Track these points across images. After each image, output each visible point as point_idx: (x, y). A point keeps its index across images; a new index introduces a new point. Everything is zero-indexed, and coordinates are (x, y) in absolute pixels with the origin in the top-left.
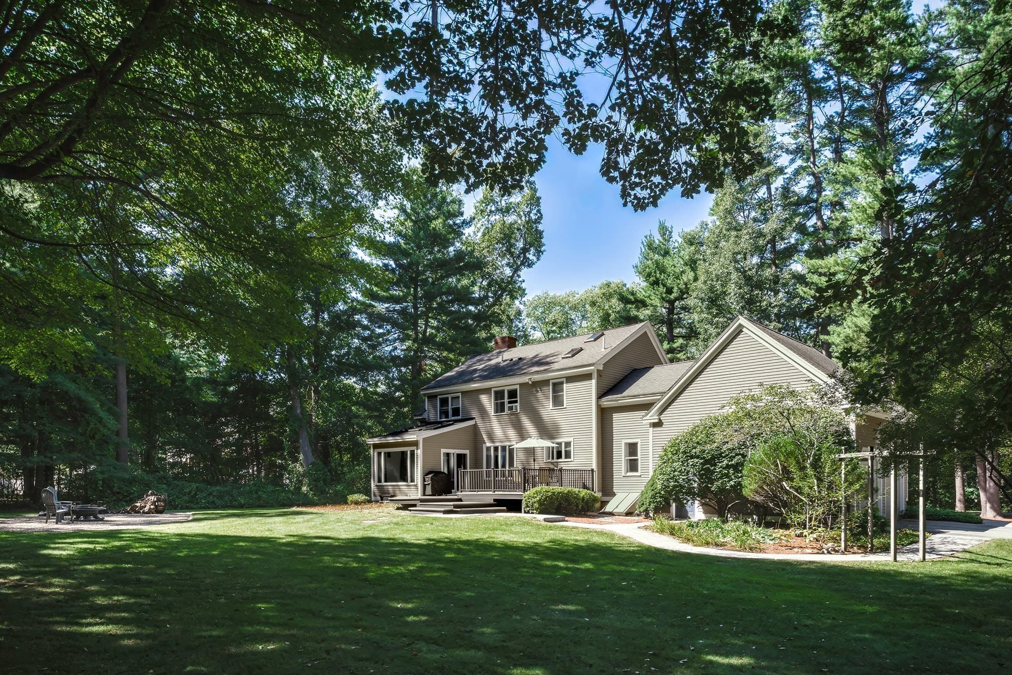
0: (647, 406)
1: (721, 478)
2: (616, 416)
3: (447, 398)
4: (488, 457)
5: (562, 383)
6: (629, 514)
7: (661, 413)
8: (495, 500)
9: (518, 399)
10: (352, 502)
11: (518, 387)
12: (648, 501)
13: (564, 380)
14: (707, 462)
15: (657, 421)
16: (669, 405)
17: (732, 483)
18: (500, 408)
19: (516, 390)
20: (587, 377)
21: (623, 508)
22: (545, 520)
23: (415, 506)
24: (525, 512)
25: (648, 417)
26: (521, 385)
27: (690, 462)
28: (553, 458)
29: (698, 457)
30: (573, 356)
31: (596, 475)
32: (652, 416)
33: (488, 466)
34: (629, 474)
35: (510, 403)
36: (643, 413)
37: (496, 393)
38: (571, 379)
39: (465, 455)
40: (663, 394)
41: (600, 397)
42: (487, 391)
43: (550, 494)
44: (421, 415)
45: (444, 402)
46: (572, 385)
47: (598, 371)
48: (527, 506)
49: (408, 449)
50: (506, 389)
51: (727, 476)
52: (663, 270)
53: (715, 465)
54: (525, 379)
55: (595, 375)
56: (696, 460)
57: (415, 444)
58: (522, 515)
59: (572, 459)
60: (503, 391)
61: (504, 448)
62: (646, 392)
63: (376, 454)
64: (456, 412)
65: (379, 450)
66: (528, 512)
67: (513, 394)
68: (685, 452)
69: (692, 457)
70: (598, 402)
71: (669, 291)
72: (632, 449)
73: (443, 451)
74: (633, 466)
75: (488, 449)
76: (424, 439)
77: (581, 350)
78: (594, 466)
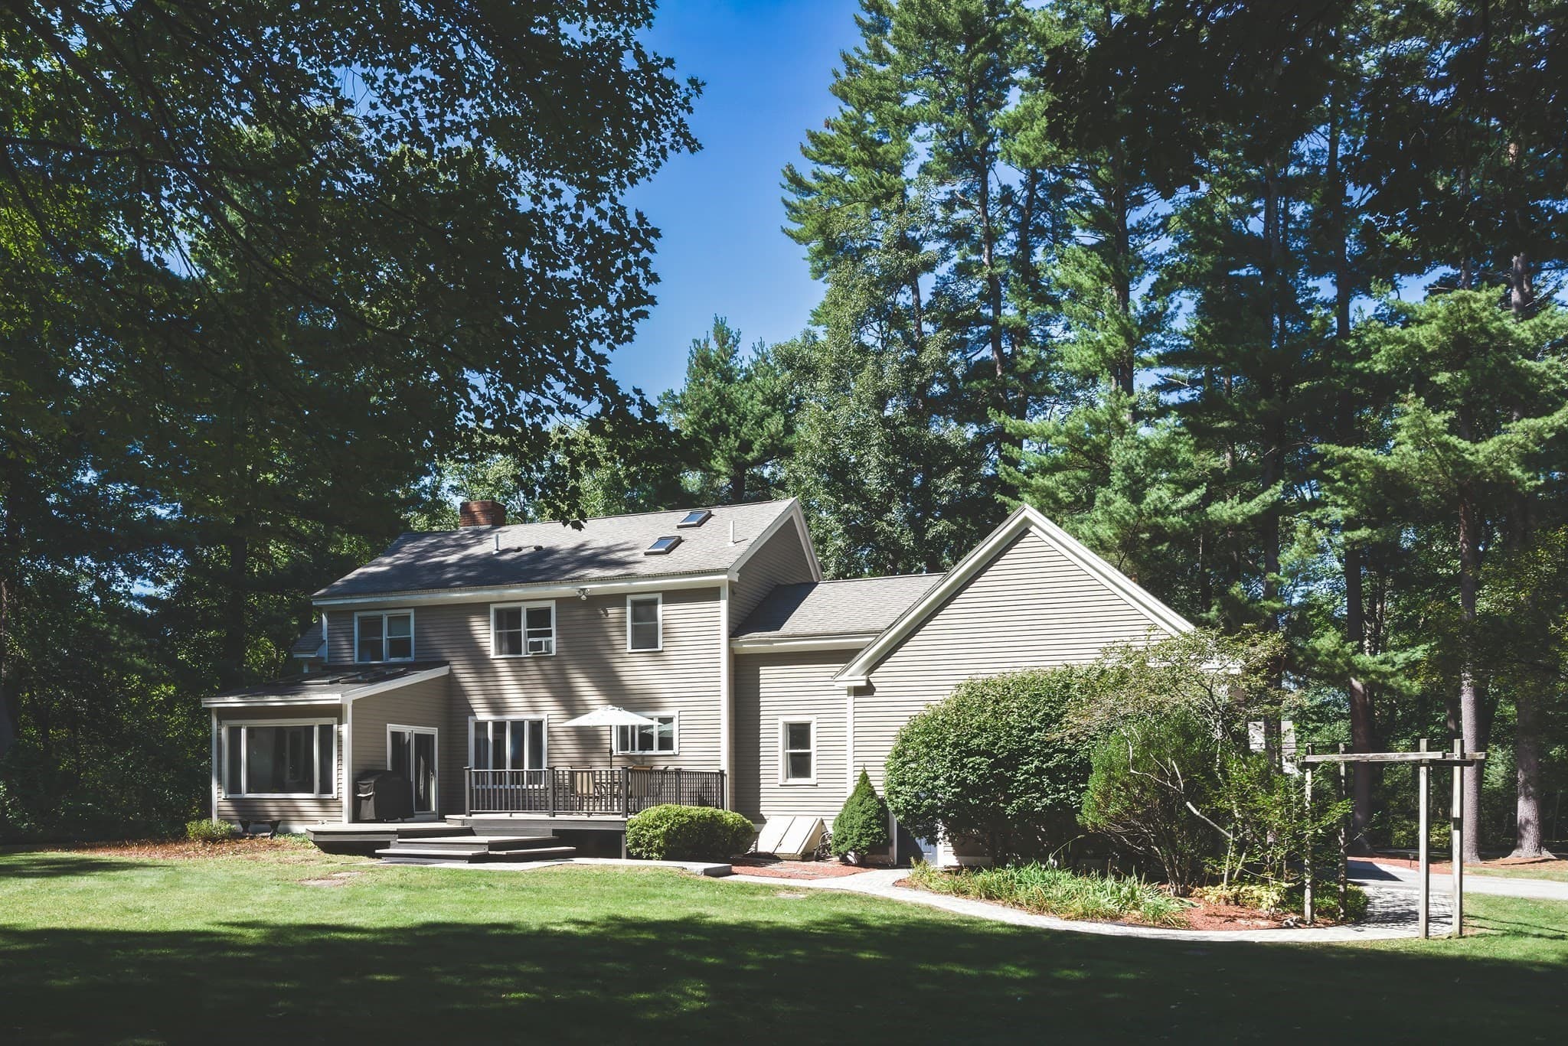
0: (844, 656)
1: (1025, 792)
2: (766, 673)
3: (381, 618)
4: (481, 742)
5: (655, 603)
6: (807, 856)
7: (871, 670)
8: (555, 832)
9: (553, 628)
10: (198, 835)
11: (552, 605)
12: (855, 831)
13: (660, 597)
14: (998, 763)
15: (864, 684)
16: (888, 655)
17: (1047, 801)
18: (510, 642)
19: (548, 611)
20: (710, 594)
21: (794, 845)
22: (707, 872)
23: (387, 845)
24: (630, 856)
25: (845, 677)
26: (560, 601)
27: (969, 761)
28: (633, 749)
29: (981, 754)
30: (668, 551)
31: (727, 781)
32: (854, 674)
33: (480, 762)
34: (792, 781)
35: (531, 635)
36: (837, 667)
37: (499, 613)
38: (674, 596)
39: (429, 738)
40: (877, 633)
41: (735, 632)
42: (481, 609)
43: (686, 820)
44: (313, 651)
45: (371, 626)
46: (672, 608)
47: (731, 583)
48: (637, 844)
49: (316, 723)
50: (525, 607)
51: (1036, 787)
52: (731, 408)
53: (1016, 769)
54: (565, 590)
55: (725, 592)
56: (978, 759)
57: (336, 711)
58: (623, 862)
59: (676, 750)
60: (518, 611)
61: (517, 726)
62: (831, 630)
63: (224, 732)
64: (400, 647)
65: (235, 723)
66: (639, 857)
67: (539, 618)
68: (955, 745)
69: (970, 753)
70: (730, 642)
71: (746, 446)
72: (799, 734)
73: (391, 727)
74: (799, 766)
75: (481, 726)
76: (354, 701)
77: (679, 541)
78: (724, 765)
